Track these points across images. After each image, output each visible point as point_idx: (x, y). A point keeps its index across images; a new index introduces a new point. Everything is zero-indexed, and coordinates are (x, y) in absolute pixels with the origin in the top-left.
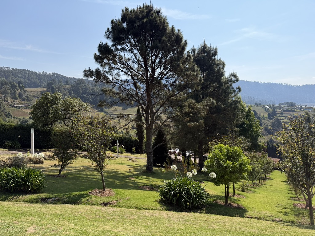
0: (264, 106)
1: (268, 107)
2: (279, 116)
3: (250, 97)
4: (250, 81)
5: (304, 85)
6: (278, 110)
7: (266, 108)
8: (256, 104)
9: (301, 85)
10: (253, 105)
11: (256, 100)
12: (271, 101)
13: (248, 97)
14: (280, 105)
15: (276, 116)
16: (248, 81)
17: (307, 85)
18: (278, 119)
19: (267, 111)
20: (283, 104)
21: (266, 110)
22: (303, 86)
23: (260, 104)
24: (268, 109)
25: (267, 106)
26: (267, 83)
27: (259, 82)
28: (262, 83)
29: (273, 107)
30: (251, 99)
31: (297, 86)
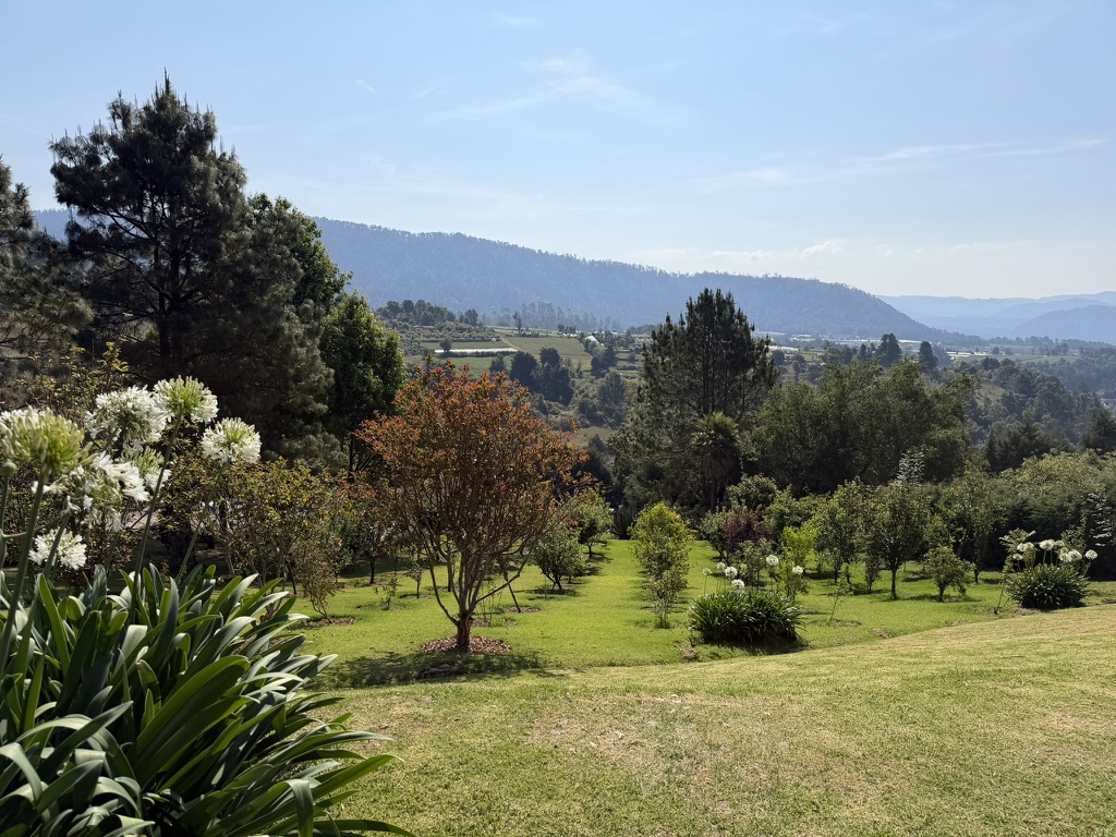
0: (583, 336)
1: (592, 338)
2: (625, 368)
3: (549, 305)
4: (551, 252)
5: (701, 272)
6: (621, 349)
7: (589, 341)
8: (561, 328)
9: (692, 274)
10: (554, 333)
11: (566, 315)
12: (608, 319)
13: (542, 306)
14: (629, 333)
15: (615, 365)
16: (544, 252)
17: (706, 274)
18: (617, 377)
19: (591, 353)
20: (639, 330)
21: (589, 347)
22: (697, 275)
23: (573, 330)
24: (594, 345)
25: (593, 335)
26: (599, 262)
27: (578, 258)
28: (584, 260)
29: (610, 341)
30: (553, 311)
31: (682, 276)
